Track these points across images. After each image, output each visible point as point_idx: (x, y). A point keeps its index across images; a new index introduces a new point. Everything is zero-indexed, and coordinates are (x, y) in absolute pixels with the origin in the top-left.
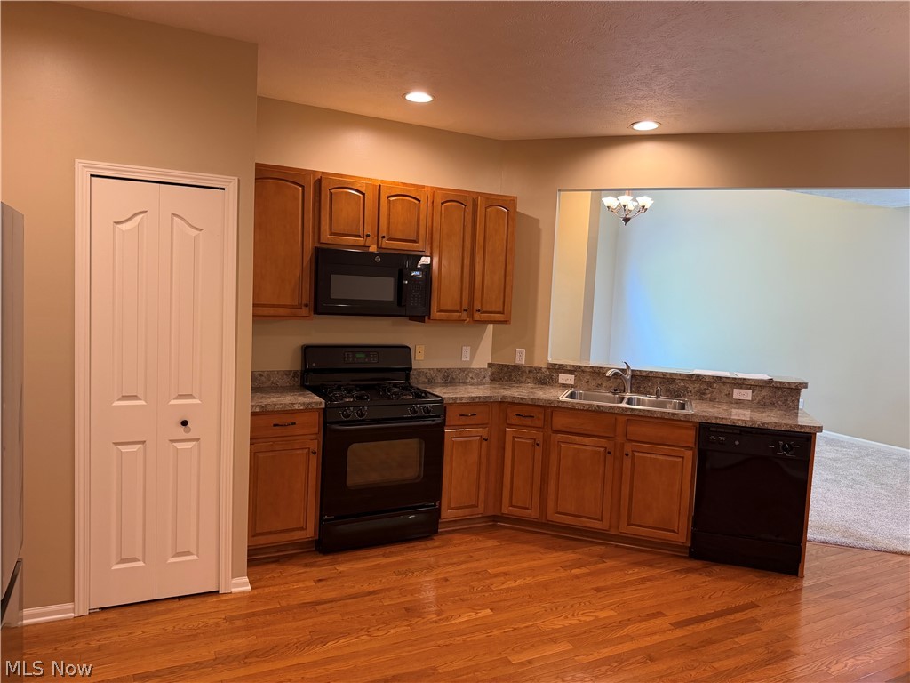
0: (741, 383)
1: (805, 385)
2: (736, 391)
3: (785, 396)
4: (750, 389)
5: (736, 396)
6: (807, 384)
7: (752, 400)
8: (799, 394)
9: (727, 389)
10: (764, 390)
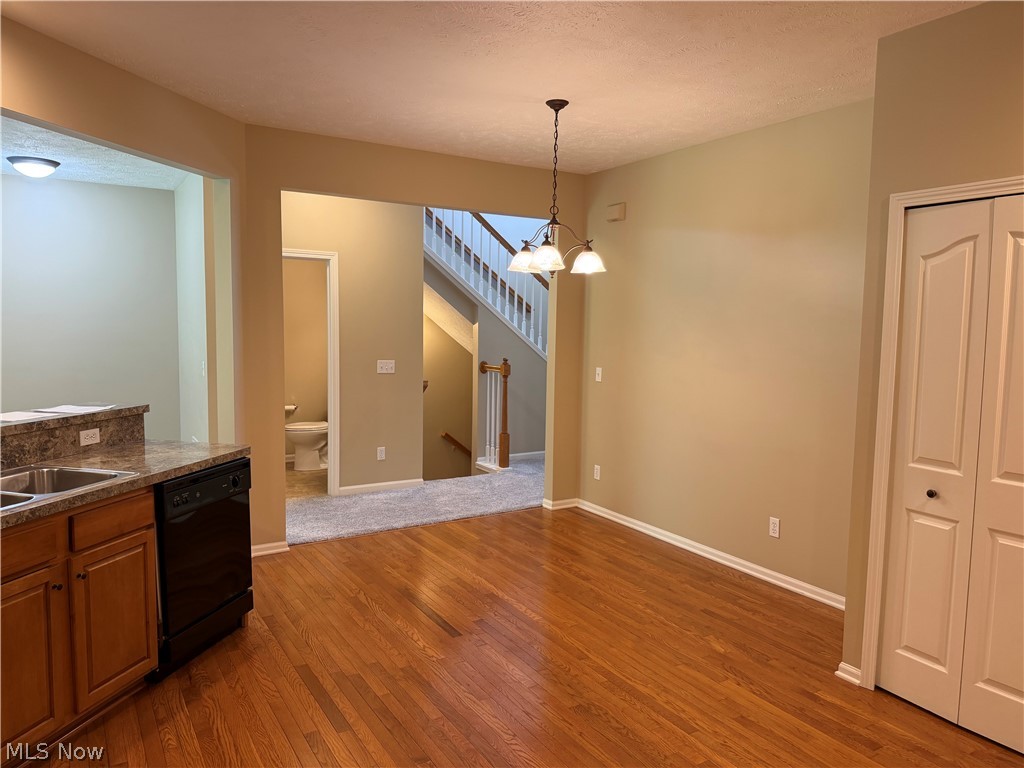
0: (88, 421)
1: (146, 408)
2: (83, 434)
3: (132, 426)
4: (96, 427)
5: (84, 442)
6: (148, 406)
7: (101, 442)
8: (142, 419)
9: (72, 432)
10: (110, 424)
